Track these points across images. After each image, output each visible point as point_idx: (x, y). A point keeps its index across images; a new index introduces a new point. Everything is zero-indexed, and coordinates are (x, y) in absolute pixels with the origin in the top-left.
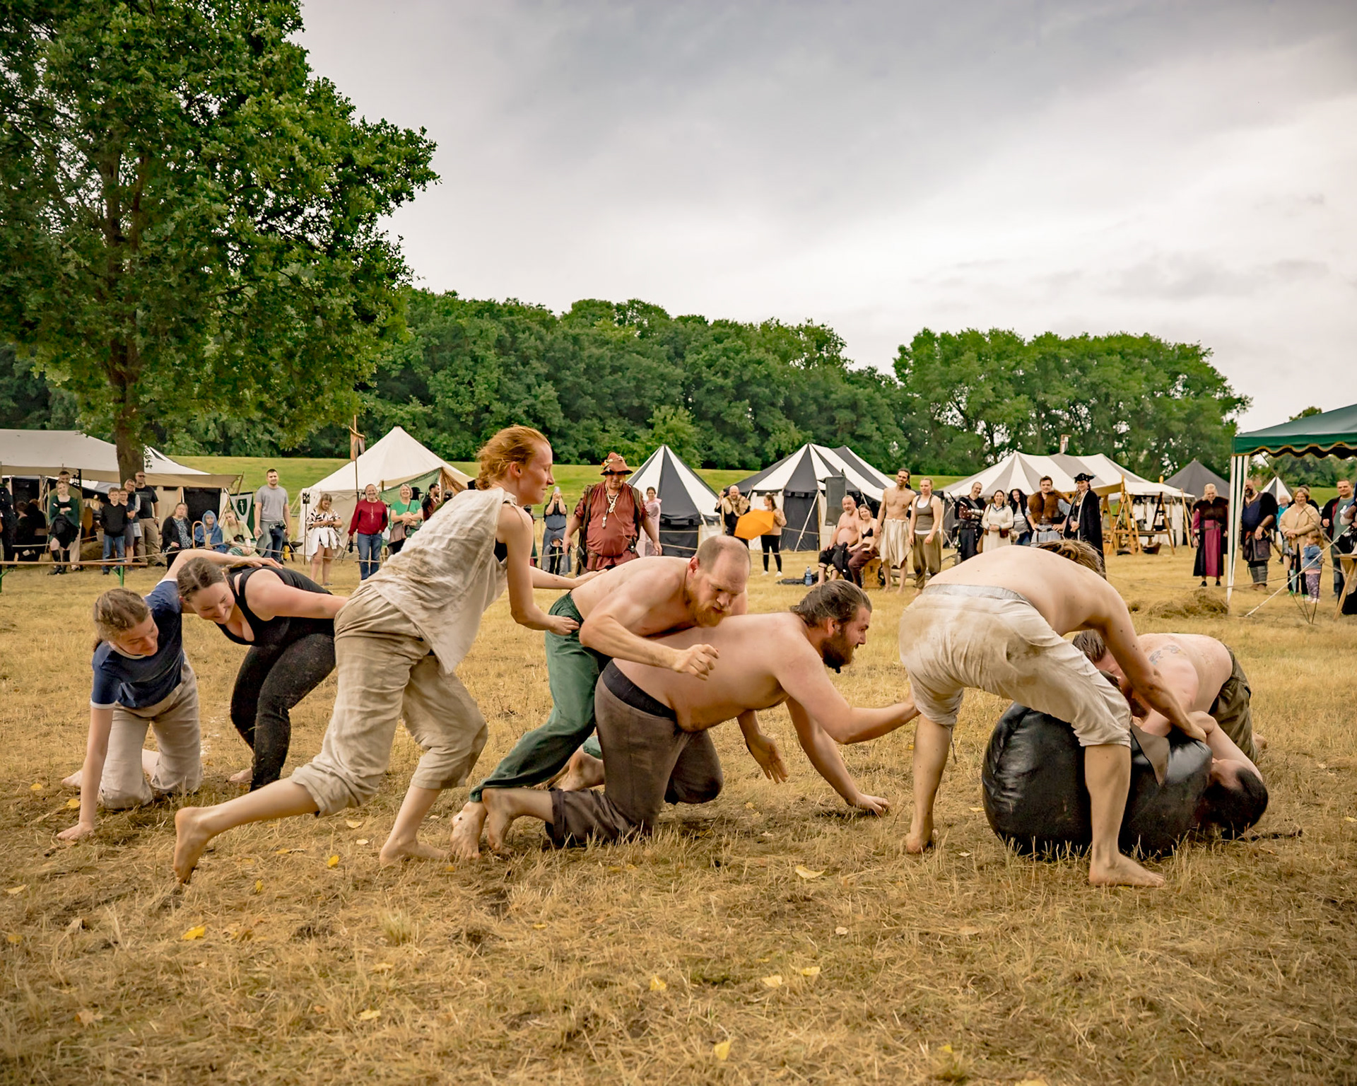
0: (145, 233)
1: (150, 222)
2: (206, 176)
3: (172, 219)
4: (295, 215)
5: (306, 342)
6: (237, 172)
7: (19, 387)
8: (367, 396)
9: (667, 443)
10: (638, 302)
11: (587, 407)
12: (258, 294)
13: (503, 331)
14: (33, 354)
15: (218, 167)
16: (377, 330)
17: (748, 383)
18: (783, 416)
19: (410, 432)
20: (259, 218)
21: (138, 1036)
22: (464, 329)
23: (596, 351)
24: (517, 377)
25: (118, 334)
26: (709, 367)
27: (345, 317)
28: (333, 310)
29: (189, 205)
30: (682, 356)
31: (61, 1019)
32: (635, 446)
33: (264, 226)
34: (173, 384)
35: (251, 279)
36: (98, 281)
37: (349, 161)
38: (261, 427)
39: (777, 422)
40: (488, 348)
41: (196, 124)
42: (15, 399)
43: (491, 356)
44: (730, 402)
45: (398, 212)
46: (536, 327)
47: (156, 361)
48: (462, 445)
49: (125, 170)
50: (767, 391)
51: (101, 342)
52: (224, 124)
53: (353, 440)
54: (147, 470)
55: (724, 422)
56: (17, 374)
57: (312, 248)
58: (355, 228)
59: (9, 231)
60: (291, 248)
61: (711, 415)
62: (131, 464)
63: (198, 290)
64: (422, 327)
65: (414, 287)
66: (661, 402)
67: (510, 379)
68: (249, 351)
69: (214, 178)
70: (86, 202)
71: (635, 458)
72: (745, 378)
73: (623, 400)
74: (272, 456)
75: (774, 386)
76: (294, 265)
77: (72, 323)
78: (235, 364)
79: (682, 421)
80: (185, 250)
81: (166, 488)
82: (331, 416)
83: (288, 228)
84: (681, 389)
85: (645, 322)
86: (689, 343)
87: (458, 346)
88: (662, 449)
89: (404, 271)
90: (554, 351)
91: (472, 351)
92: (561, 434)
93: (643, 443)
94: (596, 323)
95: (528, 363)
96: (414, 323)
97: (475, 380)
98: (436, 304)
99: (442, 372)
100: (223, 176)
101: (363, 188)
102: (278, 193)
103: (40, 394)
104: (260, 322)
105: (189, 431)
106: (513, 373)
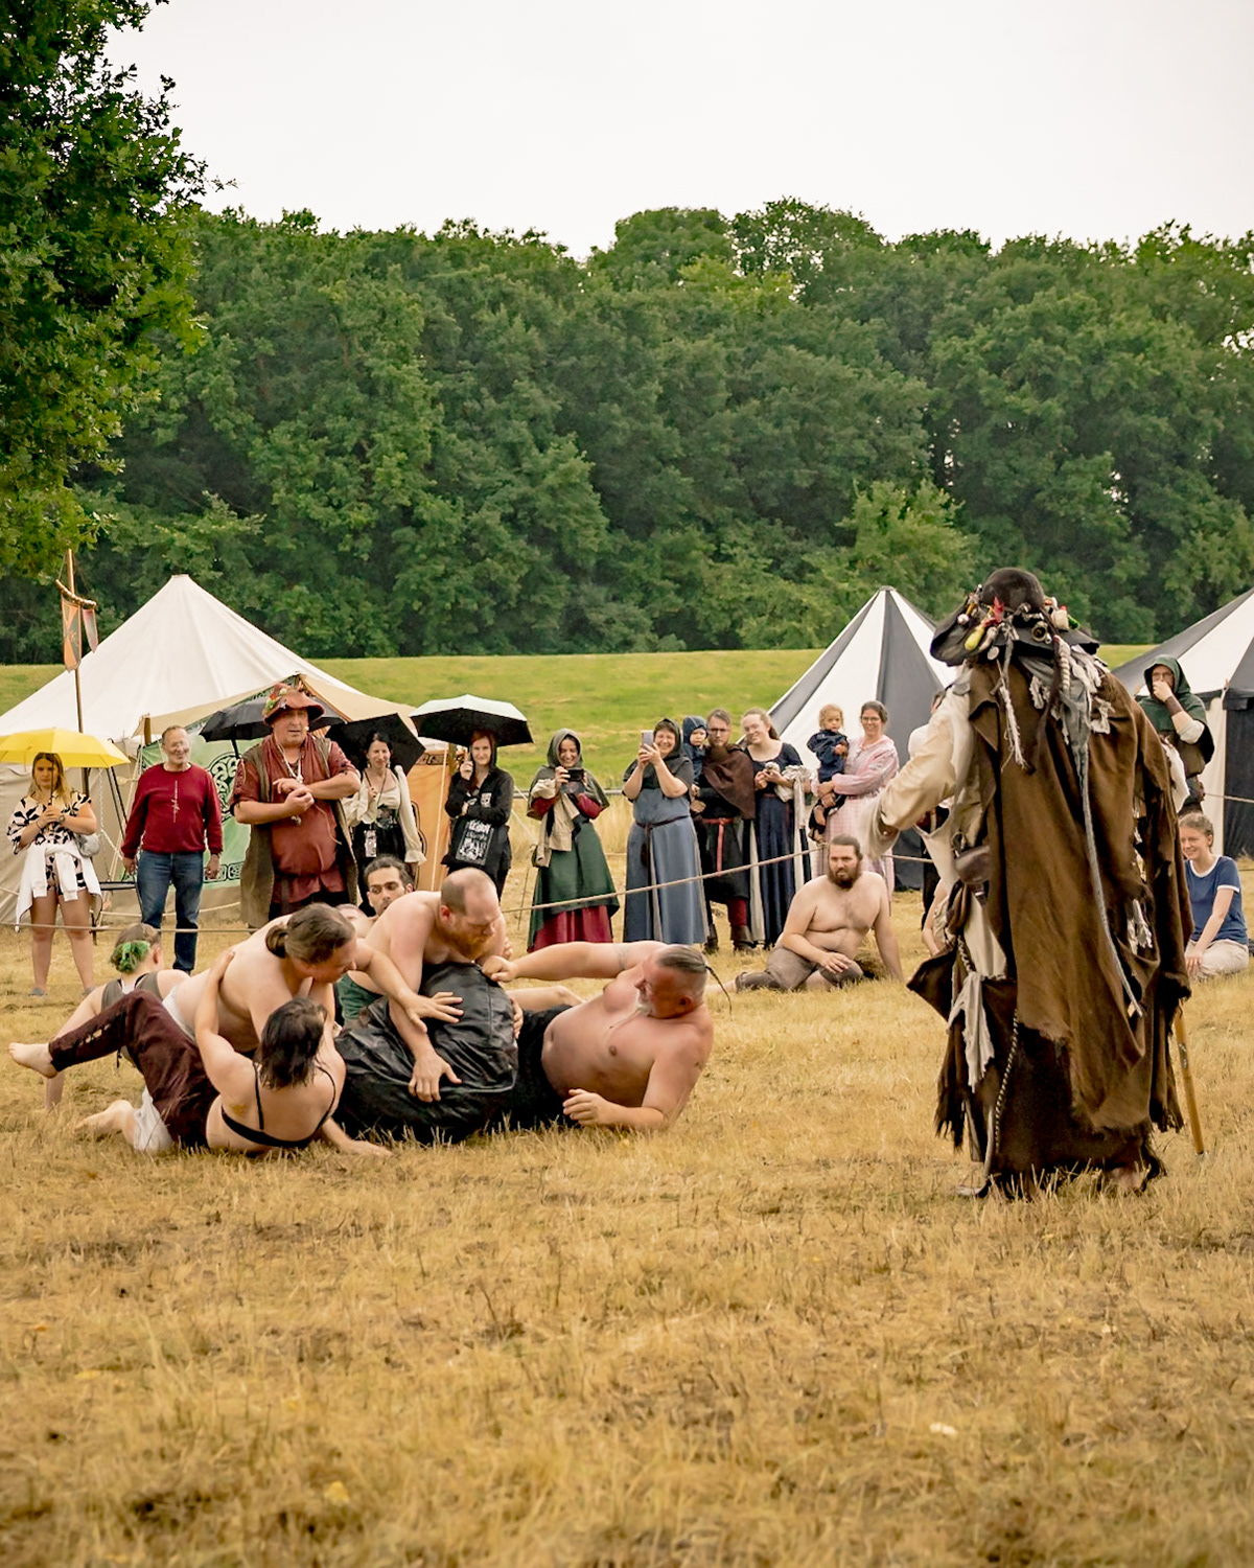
8: (96, 497)
9: (894, 583)
10: (795, 207)
11: (669, 499)
13: (441, 306)
16: (120, 324)
17: (1109, 404)
18: (1210, 490)
19: (208, 586)
22: (336, 311)
23: (686, 347)
24: (481, 427)
26: (996, 368)
27: (33, 295)
32: (807, 595)
39: (1195, 507)
40: (401, 356)
43: (412, 376)
46: (524, 291)
48: (345, 612)
50: (1163, 423)
53: (69, 613)
55: (1045, 516)
58: (49, 61)
61: (1009, 499)
64: (228, 312)
65: (206, 208)
66: (871, 471)
67: (463, 436)
71: (811, 627)
72: (1099, 393)
73: (766, 473)
75: (1180, 408)
79: (929, 520)
84: (922, 434)
85: (817, 260)
86: (940, 308)
87: (323, 353)
88: (880, 599)
89: (180, 168)
90: (578, 354)
91: (360, 365)
92: (605, 574)
93: (825, 584)
94: (682, 271)
95: (509, 389)
96: (209, 300)
97: (372, 443)
98: (260, 251)
99: (283, 426)
106: (470, 418)
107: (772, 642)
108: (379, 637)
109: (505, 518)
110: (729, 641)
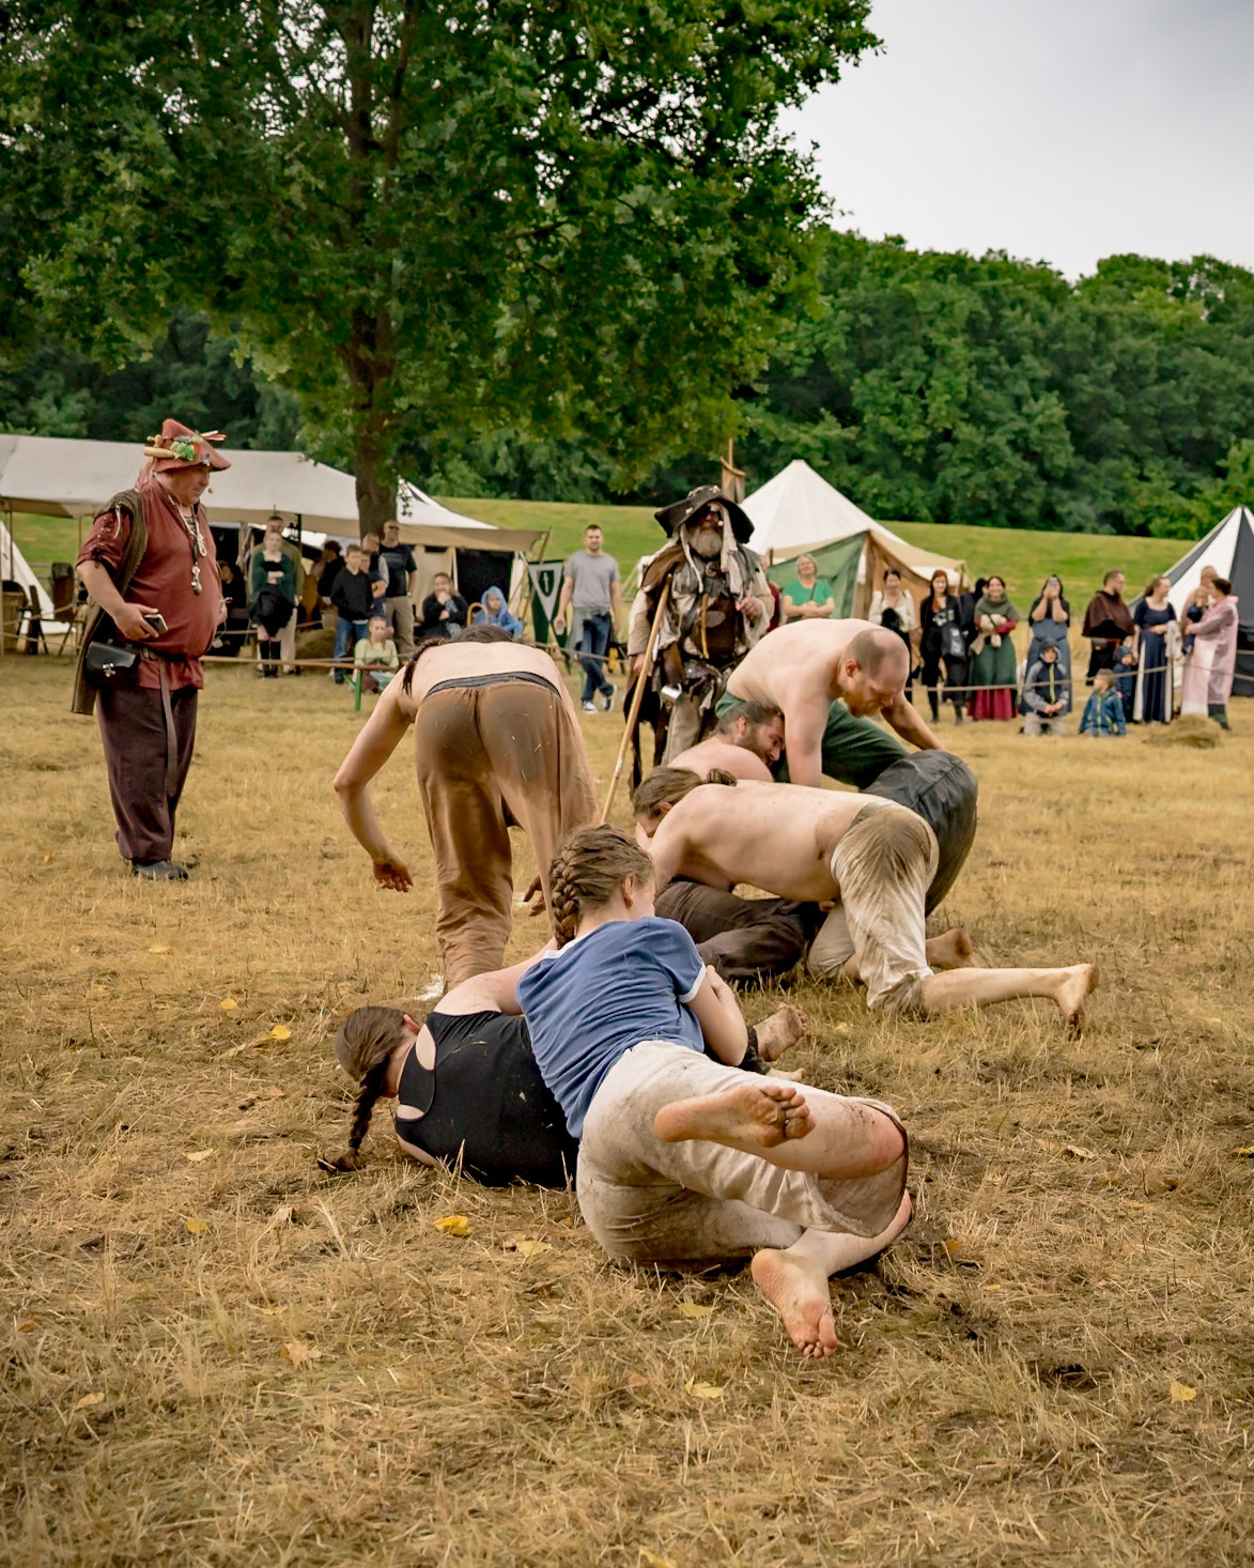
0: (410, 135)
1: (417, 118)
2: (508, 41)
3: (453, 114)
4: (645, 106)
5: (657, 316)
6: (555, 35)
7: (212, 381)
8: (751, 407)
10: (1211, 261)
11: (1113, 438)
12: (580, 237)
13: (979, 306)
14: (235, 329)
15: (526, 26)
16: (772, 299)
19: (819, 470)
20: (587, 111)
21: (371, 1387)
22: (913, 301)
23: (1133, 343)
24: (998, 382)
25: (364, 299)
27: (720, 276)
28: (701, 264)
29: (480, 90)
31: (260, 1351)
32: (1193, 507)
33: (596, 124)
34: (445, 381)
35: (572, 212)
36: (336, 213)
37: (735, 14)
38: (579, 455)
40: (952, 333)
42: (206, 401)
43: (958, 347)
46: (1034, 298)
47: (420, 343)
48: (904, 494)
49: (381, 32)
51: (337, 311)
53: (727, 479)
54: (401, 519)
56: (211, 361)
57: (671, 161)
58: (741, 127)
59: (207, 133)
60: (637, 161)
62: (376, 507)
63: (488, 229)
64: (845, 297)
65: (834, 227)
66: (1243, 432)
67: (988, 387)
68: (565, 329)
69: (519, 43)
70: (321, 84)
71: (1193, 527)
73: (1175, 428)
74: (595, 501)
76: (640, 189)
77: (295, 280)
78: (543, 351)
80: (471, 163)
81: (430, 549)
82: (693, 440)
83: (633, 128)
85: (1221, 296)
87: (904, 328)
88: (1237, 514)
89: (819, 201)
90: (1064, 341)
91: (925, 337)
92: (1068, 482)
93: (1206, 501)
94: (1135, 295)
95: (1018, 360)
96: (832, 287)
97: (929, 387)
98: (868, 258)
99: (874, 372)
100: (532, 42)
101: (757, 61)
102: (620, 70)
103: (243, 394)
104: (585, 282)
105: (468, 458)
106: (992, 376)
107: (1171, 534)
108: (924, 512)
109: (1009, 442)
110: (1143, 531)
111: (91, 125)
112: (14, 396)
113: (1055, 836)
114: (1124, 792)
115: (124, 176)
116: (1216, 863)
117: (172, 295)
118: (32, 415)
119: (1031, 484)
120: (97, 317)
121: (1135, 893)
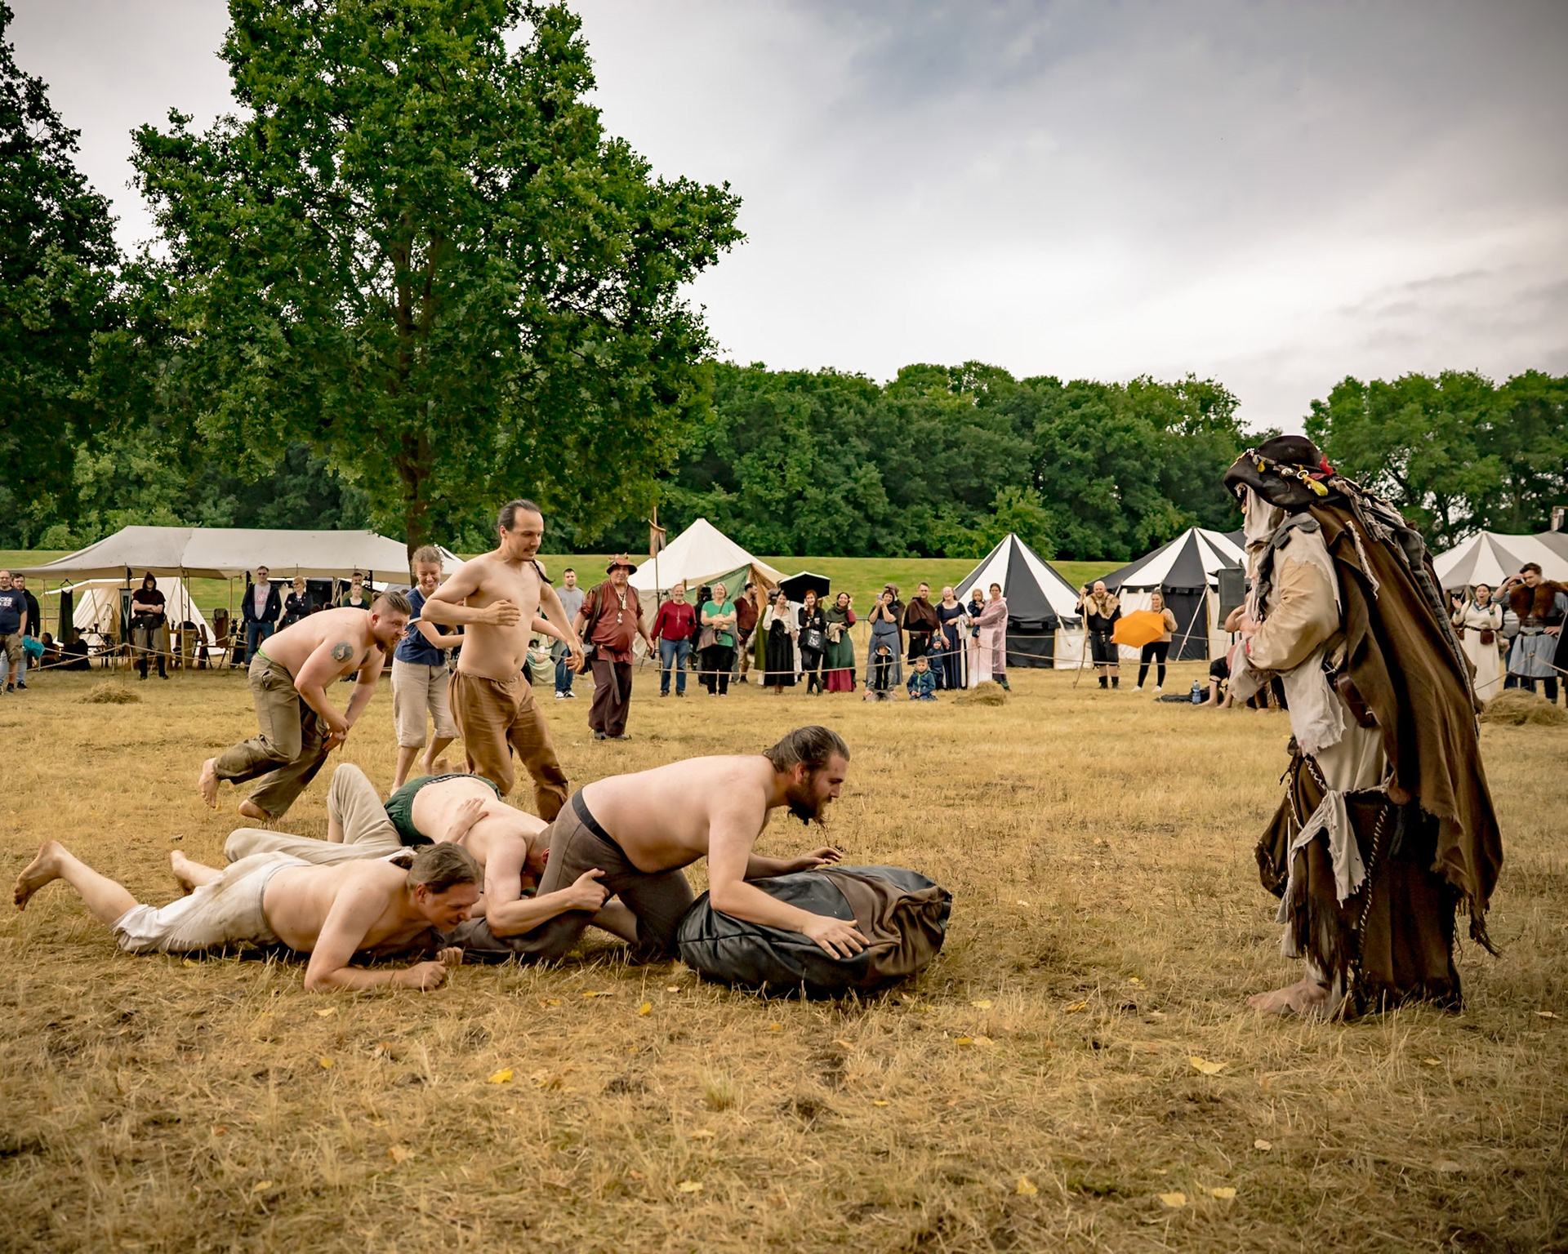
0: (437, 319)
1: (440, 310)
2: (498, 254)
3: (464, 303)
4: (589, 289)
5: (602, 427)
6: (529, 247)
7: (312, 485)
8: (665, 484)
9: (1014, 531)
10: (976, 365)
11: (916, 491)
12: (551, 378)
13: (818, 407)
14: (328, 451)
15: (509, 244)
16: (679, 411)
17: (1114, 455)
18: (1157, 495)
19: (713, 523)
20: (551, 295)
22: (773, 406)
23: (926, 424)
24: (834, 457)
25: (410, 428)
26: (1064, 437)
27: (644, 398)
28: (631, 391)
29: (481, 287)
30: (1031, 427)
32: (974, 535)
33: (557, 303)
34: (464, 478)
35: (544, 363)
36: (391, 373)
37: (646, 225)
39: (1151, 502)
40: (800, 426)
41: (485, 201)
42: (308, 498)
43: (804, 435)
44: (1090, 479)
45: (700, 278)
46: (855, 398)
47: (447, 454)
48: (772, 537)
49: (416, 254)
50: (1138, 464)
51: (393, 436)
52: (515, 198)
53: (653, 534)
55: (1084, 504)
56: (311, 472)
57: (608, 324)
58: (654, 298)
59: (308, 328)
60: (585, 325)
61: (1067, 496)
63: (489, 377)
64: (726, 406)
65: (718, 360)
66: (1006, 481)
67: (826, 461)
68: (542, 440)
69: (505, 255)
70: (379, 291)
71: (978, 549)
72: (1109, 450)
73: (959, 481)
74: (563, 553)
75: (1146, 458)
76: (586, 343)
77: (365, 417)
78: (528, 455)
79: (1031, 504)
80: (476, 334)
82: (630, 508)
83: (582, 304)
84: (1029, 466)
85: (985, 388)
86: (1039, 410)
87: (767, 424)
88: (1009, 538)
89: (708, 344)
90: (878, 426)
91: (782, 430)
92: (886, 523)
93: (985, 531)
94: (926, 391)
95: (846, 441)
96: (717, 400)
97: (786, 463)
98: (741, 379)
99: (748, 455)
100: (514, 254)
101: (662, 254)
102: (571, 267)
103: (330, 494)
104: (554, 408)
105: (478, 527)
106: (829, 453)
107: (959, 555)
108: (786, 548)
109: (844, 497)
110: (940, 554)
111: (237, 328)
112: (188, 502)
113: (896, 774)
114: (942, 739)
115: (258, 358)
116: (1014, 789)
117: (288, 432)
118: (199, 513)
119: (859, 525)
120: (241, 449)
121: (957, 813)
